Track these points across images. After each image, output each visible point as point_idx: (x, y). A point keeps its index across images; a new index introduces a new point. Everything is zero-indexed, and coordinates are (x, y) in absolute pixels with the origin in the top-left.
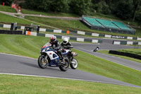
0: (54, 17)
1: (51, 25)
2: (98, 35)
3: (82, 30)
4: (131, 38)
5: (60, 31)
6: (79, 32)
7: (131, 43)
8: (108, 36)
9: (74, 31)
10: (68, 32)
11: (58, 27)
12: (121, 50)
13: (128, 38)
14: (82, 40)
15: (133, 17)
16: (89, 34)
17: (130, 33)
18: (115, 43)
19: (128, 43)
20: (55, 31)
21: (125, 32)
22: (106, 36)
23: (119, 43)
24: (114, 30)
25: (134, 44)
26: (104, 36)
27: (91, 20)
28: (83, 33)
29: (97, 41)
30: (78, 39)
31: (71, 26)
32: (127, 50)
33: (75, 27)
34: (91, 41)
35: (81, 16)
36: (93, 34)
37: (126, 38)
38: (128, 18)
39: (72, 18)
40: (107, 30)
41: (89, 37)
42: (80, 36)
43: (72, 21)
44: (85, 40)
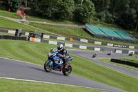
0: (58, 24)
1: (55, 32)
2: (100, 43)
3: (85, 38)
4: (133, 47)
5: (63, 39)
6: (82, 40)
8: (110, 45)
9: (77, 39)
10: (71, 39)
11: (62, 34)
12: (122, 59)
13: (130, 47)
14: (85, 47)
15: (135, 27)
16: (91, 42)
17: (132, 42)
18: (117, 51)
20: (58, 38)
21: (127, 41)
22: (108, 44)
23: (121, 52)
24: (116, 39)
25: (136, 53)
26: (106, 44)
27: (94, 28)
28: (86, 41)
29: (99, 49)
30: (81, 47)
31: (74, 33)
33: (78, 35)
34: (93, 49)
35: (84, 24)
36: (96, 43)
37: (128, 47)
38: (130, 27)
39: (76, 26)
40: (110, 38)
41: (91, 45)
42: (83, 44)
43: (75, 29)
44: (88, 48)
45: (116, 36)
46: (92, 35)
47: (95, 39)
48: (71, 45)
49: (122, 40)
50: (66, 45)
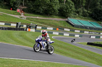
2: (79, 31)
3: (68, 28)
5: (52, 29)
6: (65, 29)
8: (86, 32)
9: (62, 29)
10: (58, 29)
12: (96, 42)
13: (101, 34)
14: (68, 35)
16: (72, 30)
18: (92, 37)
19: (101, 37)
20: (48, 28)
21: (99, 29)
22: (85, 32)
23: (94, 37)
24: (91, 28)
26: (83, 32)
27: (74, 21)
28: (69, 30)
30: (65, 34)
31: (59, 25)
32: (100, 42)
33: (62, 26)
34: (74, 36)
35: (67, 18)
36: (76, 31)
37: (99, 33)
38: (101, 19)
40: (86, 28)
41: (72, 33)
42: (67, 32)
44: (70, 35)
45: (91, 26)
46: (73, 26)
47: (75, 28)
48: (57, 34)
49: (95, 29)
50: (54, 33)
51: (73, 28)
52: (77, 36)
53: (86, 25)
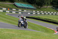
0: (3, 3)
1: (2, 6)
2: (21, 10)
3: (14, 8)
4: (35, 11)
5: (5, 9)
7: (35, 13)
8: (25, 11)
9: (11, 9)
10: (9, 9)
11: (5, 7)
12: (31, 16)
15: (35, 3)
16: (17, 10)
17: (34, 9)
18: (28, 13)
19: (34, 13)
20: (3, 9)
21: (32, 9)
23: (30, 13)
25: (36, 14)
27: (18, 4)
28: (15, 10)
30: (13, 12)
32: (33, 16)
33: (11, 7)
34: (18, 13)
35: (14, 2)
36: (19, 10)
37: (32, 11)
38: (33, 3)
39: (10, 3)
40: (25, 8)
42: (14, 11)
43: (10, 5)
44: (16, 12)
45: (28, 7)
46: (18, 7)
49: (30, 9)
50: (7, 12)
51: (17, 8)
52: (20, 13)
53: (25, 6)
